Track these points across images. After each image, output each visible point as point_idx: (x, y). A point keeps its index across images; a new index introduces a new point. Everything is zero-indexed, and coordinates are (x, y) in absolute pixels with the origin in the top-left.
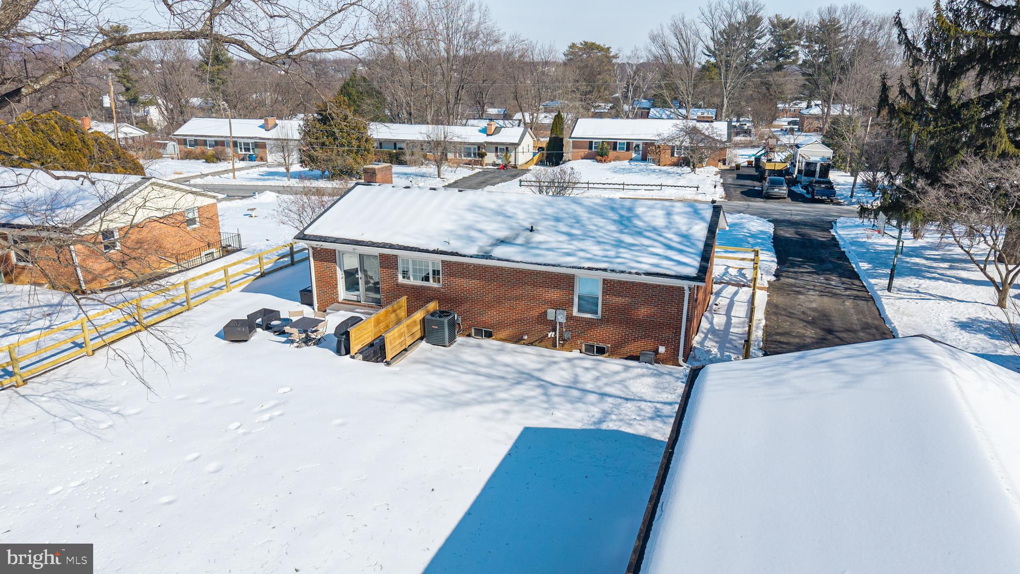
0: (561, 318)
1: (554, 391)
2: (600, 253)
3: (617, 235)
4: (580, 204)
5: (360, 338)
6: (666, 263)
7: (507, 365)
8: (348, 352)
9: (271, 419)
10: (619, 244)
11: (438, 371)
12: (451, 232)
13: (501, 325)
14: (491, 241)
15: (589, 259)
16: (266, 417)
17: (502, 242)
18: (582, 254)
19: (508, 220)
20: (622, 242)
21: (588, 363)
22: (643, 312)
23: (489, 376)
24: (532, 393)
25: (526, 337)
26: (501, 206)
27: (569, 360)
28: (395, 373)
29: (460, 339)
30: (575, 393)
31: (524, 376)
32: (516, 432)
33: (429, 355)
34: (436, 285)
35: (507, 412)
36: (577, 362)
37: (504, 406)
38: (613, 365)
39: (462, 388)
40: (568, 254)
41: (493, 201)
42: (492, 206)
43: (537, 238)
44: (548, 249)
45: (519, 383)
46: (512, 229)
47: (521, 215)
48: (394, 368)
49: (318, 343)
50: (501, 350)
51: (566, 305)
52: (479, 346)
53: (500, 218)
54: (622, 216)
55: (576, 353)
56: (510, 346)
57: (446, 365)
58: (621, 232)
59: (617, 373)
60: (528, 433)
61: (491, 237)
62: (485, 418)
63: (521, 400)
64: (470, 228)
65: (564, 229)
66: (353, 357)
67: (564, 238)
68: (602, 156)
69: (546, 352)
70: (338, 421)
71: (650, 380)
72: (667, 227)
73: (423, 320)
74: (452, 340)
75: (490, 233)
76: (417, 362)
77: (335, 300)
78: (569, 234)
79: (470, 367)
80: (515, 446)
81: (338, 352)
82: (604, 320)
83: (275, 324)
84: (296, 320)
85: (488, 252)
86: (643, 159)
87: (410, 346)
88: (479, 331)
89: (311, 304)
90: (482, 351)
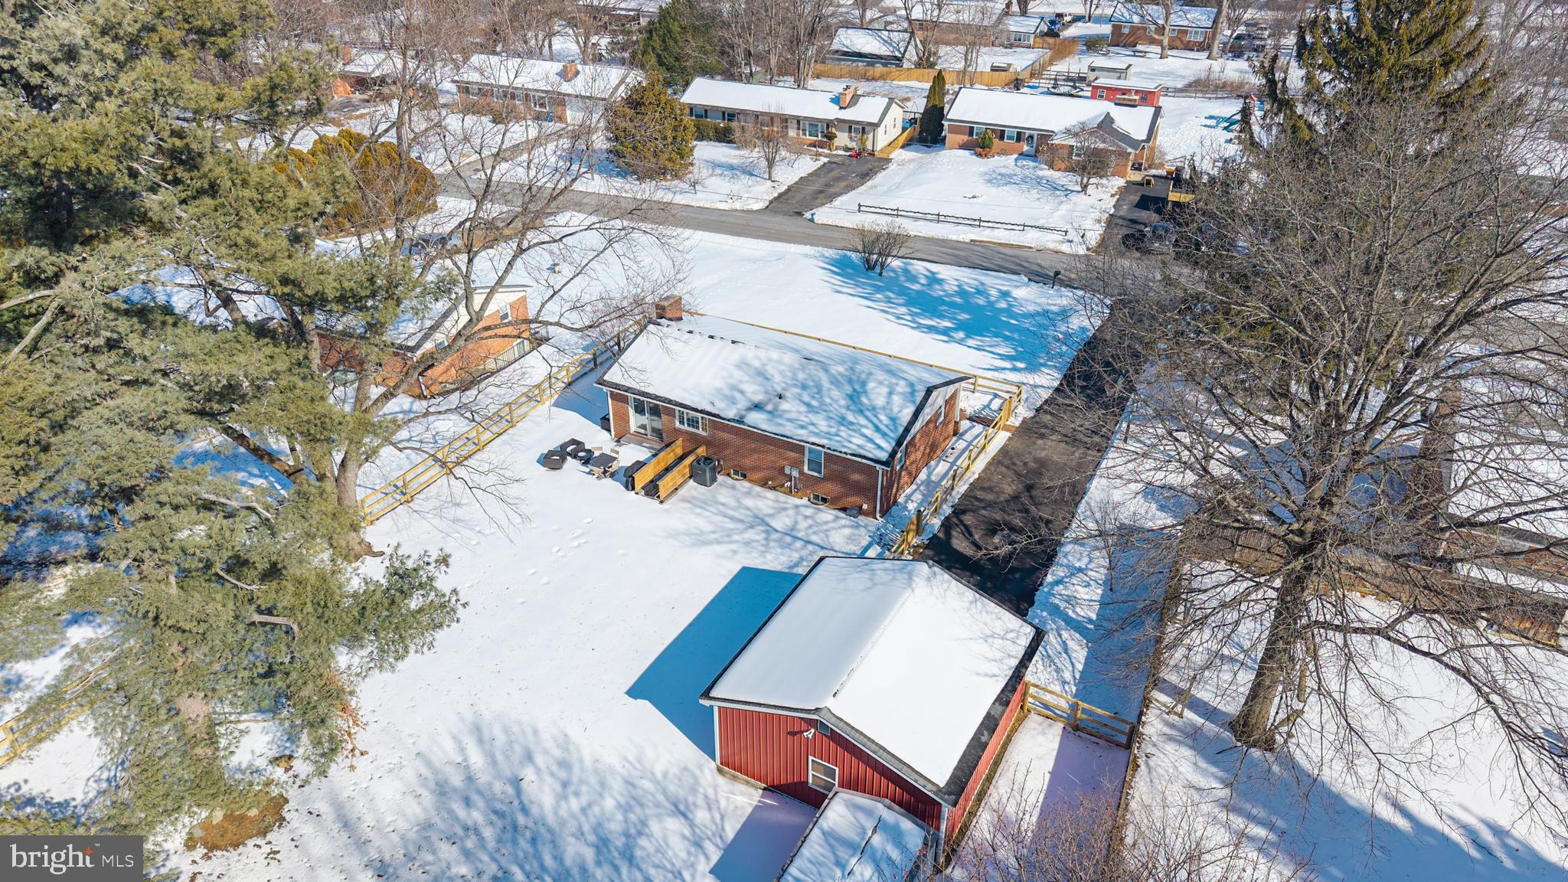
0: (795, 474)
1: (776, 536)
2: (825, 429)
3: (843, 411)
4: (827, 371)
5: (642, 478)
6: (870, 446)
7: (748, 509)
8: (633, 489)
9: (579, 546)
10: (842, 421)
11: (698, 510)
12: (719, 390)
13: (754, 469)
14: (748, 404)
15: (817, 435)
16: (575, 543)
17: (757, 407)
18: (812, 428)
19: (766, 383)
20: (844, 418)
21: (809, 512)
22: (856, 477)
23: (732, 519)
24: (758, 538)
25: (770, 483)
26: (764, 365)
27: (797, 507)
28: (666, 511)
29: (720, 478)
30: (788, 539)
31: (760, 521)
32: (735, 568)
33: (695, 494)
34: (704, 433)
35: (735, 552)
36: (802, 509)
37: (734, 547)
38: (827, 514)
39: (710, 528)
40: (802, 427)
41: (758, 358)
42: (757, 364)
43: (785, 406)
44: (789, 420)
45: (752, 527)
46: (766, 392)
47: (778, 378)
48: (665, 506)
49: (612, 475)
50: (748, 494)
51: (797, 464)
52: (733, 488)
53: (760, 379)
54: (855, 390)
55: (805, 501)
56: (758, 489)
57: (703, 504)
58: (848, 408)
59: (826, 523)
60: (745, 570)
61: (750, 400)
62: (719, 556)
63: (747, 543)
64: (734, 388)
65: (806, 398)
66: (637, 494)
67: (803, 409)
68: (983, 148)
69: (782, 497)
70: (621, 552)
71: (847, 531)
72: (884, 408)
73: (691, 465)
74: (714, 480)
75: (749, 395)
76: (684, 500)
77: (627, 431)
78: (808, 405)
79: (722, 508)
80: (732, 581)
81: (627, 488)
82: (825, 479)
83: (582, 454)
84: (597, 454)
85: (742, 417)
86: (1033, 156)
87: (681, 485)
88: (736, 473)
89: (609, 430)
90: (734, 493)
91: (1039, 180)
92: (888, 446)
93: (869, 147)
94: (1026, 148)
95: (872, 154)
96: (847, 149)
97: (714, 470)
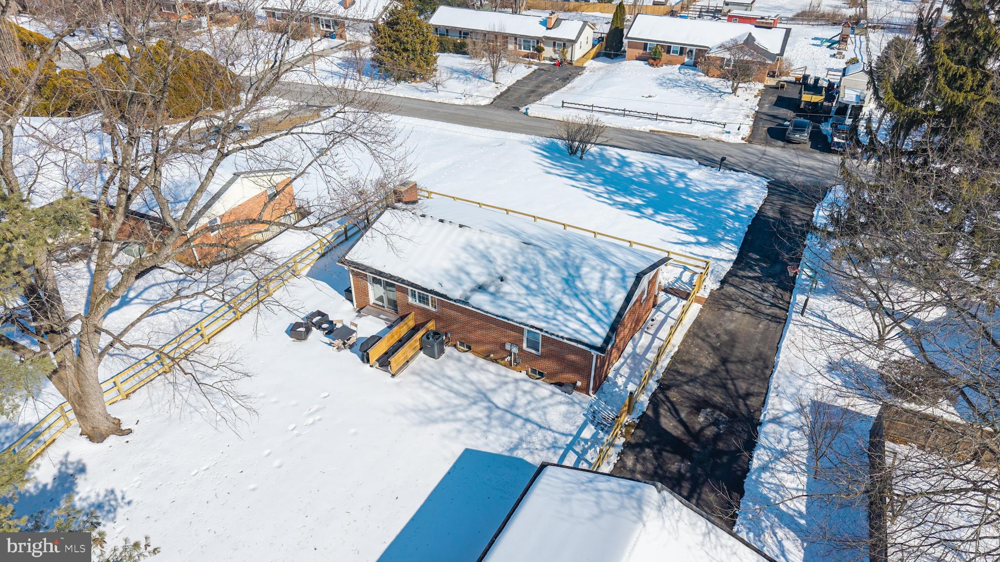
0: (515, 350)
1: (497, 413)
2: (543, 312)
3: (560, 295)
4: (544, 255)
5: (376, 352)
7: (472, 383)
8: (368, 361)
9: (313, 423)
10: (559, 304)
11: (426, 384)
12: (447, 271)
13: (478, 342)
14: (473, 286)
15: (535, 318)
16: (311, 420)
17: (481, 288)
18: (531, 311)
19: (489, 265)
20: (560, 302)
21: (527, 386)
22: (571, 359)
23: (458, 394)
24: (480, 415)
25: (492, 356)
26: (487, 248)
27: (516, 381)
28: (398, 384)
29: (448, 349)
30: (509, 417)
31: (483, 396)
32: (459, 451)
33: (424, 366)
34: (433, 310)
35: (459, 431)
36: (521, 383)
37: (458, 425)
38: (545, 389)
39: (436, 404)
40: (522, 310)
41: (482, 241)
42: (481, 247)
43: (506, 288)
44: (511, 302)
45: (475, 403)
46: (490, 275)
47: (500, 261)
48: (396, 379)
49: (351, 347)
50: (473, 366)
51: (517, 342)
52: (459, 360)
53: (484, 262)
54: (570, 275)
55: (523, 375)
56: (481, 361)
57: (431, 378)
58: (564, 292)
59: (543, 399)
60: (468, 453)
61: (475, 282)
62: (444, 436)
63: (471, 422)
64: (461, 269)
65: (525, 281)
66: (371, 366)
67: (523, 291)
68: (654, 59)
69: (503, 370)
70: (353, 431)
71: (563, 408)
72: (597, 293)
73: (421, 339)
74: (442, 351)
75: (474, 277)
76: (414, 373)
77: (367, 304)
78: (527, 287)
79: (448, 382)
80: (454, 466)
81: (363, 360)
82: (542, 356)
83: (325, 326)
84: (339, 326)
85: (468, 298)
86: (694, 65)
87: (412, 358)
88: (462, 344)
89: (351, 301)
90: (460, 365)
91: (698, 85)
92: (603, 331)
93: (569, 58)
94: (686, 60)
95: (571, 63)
96: (552, 59)
97: (442, 344)
